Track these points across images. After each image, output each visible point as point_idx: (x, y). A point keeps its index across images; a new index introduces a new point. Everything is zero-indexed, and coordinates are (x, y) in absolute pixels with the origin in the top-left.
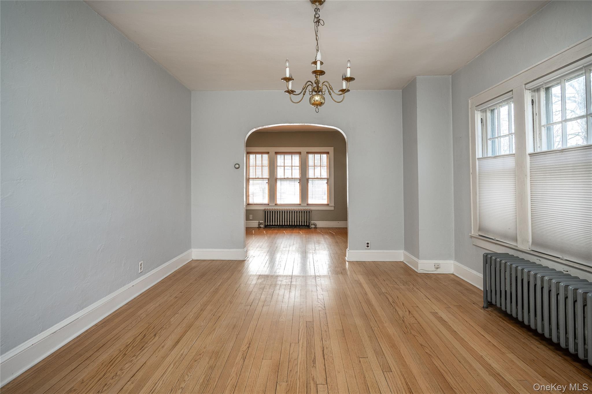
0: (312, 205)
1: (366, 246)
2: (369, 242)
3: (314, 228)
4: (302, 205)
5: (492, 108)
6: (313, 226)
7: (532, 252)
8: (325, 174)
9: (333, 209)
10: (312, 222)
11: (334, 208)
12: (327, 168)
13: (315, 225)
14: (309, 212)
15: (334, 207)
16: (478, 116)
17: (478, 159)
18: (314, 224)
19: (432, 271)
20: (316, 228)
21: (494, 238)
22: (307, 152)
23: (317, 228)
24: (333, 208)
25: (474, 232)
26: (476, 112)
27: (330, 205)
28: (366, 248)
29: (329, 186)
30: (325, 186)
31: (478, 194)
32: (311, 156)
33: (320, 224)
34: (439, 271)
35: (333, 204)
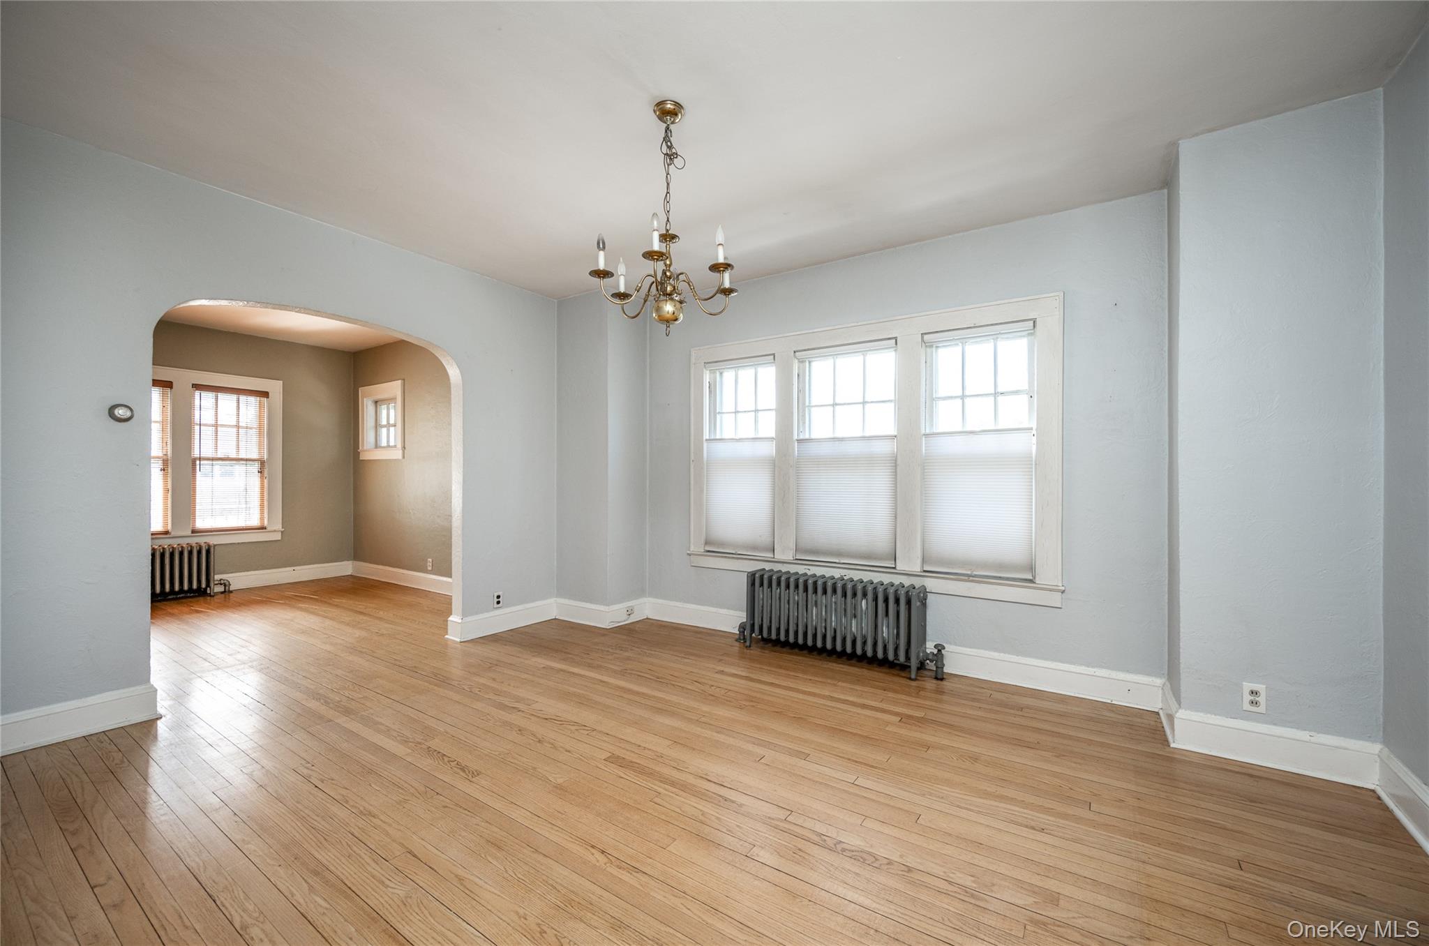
0: (211, 531)
1: (495, 602)
2: (500, 593)
3: (222, 593)
4: (173, 534)
5: (721, 371)
6: (220, 589)
7: (796, 562)
8: (252, 449)
9: (280, 539)
10: (217, 577)
11: (282, 537)
12: (260, 434)
13: (226, 584)
14: (208, 552)
15: (282, 532)
16: (707, 377)
17: (706, 440)
18: (222, 582)
19: (625, 621)
20: (227, 592)
21: (734, 552)
22: (193, 385)
23: (231, 592)
24: (278, 537)
25: (697, 547)
26: (704, 370)
27: (269, 529)
28: (496, 606)
29: (266, 481)
30: (255, 480)
31: (705, 492)
32: (207, 399)
33: (239, 580)
34: (633, 619)
35: (279, 527)
